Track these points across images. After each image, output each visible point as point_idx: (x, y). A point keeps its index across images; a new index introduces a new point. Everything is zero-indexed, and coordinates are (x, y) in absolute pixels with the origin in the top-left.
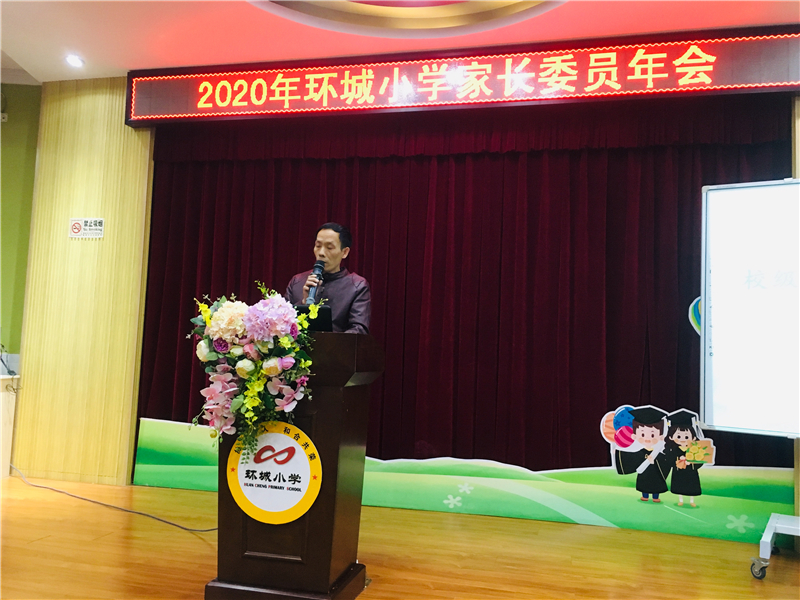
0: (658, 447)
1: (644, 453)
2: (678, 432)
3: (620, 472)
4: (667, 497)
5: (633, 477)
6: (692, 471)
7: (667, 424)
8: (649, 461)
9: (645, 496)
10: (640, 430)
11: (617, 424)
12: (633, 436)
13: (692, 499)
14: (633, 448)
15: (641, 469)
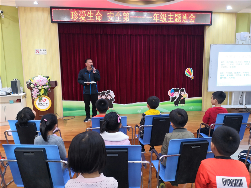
0: (178, 96)
1: (176, 97)
2: (182, 92)
3: (171, 101)
4: (180, 105)
5: (174, 102)
6: (184, 99)
7: (180, 91)
8: (177, 98)
9: (176, 105)
10: (175, 93)
11: (171, 92)
12: (174, 94)
13: (184, 105)
14: (174, 97)
15: (175, 100)
